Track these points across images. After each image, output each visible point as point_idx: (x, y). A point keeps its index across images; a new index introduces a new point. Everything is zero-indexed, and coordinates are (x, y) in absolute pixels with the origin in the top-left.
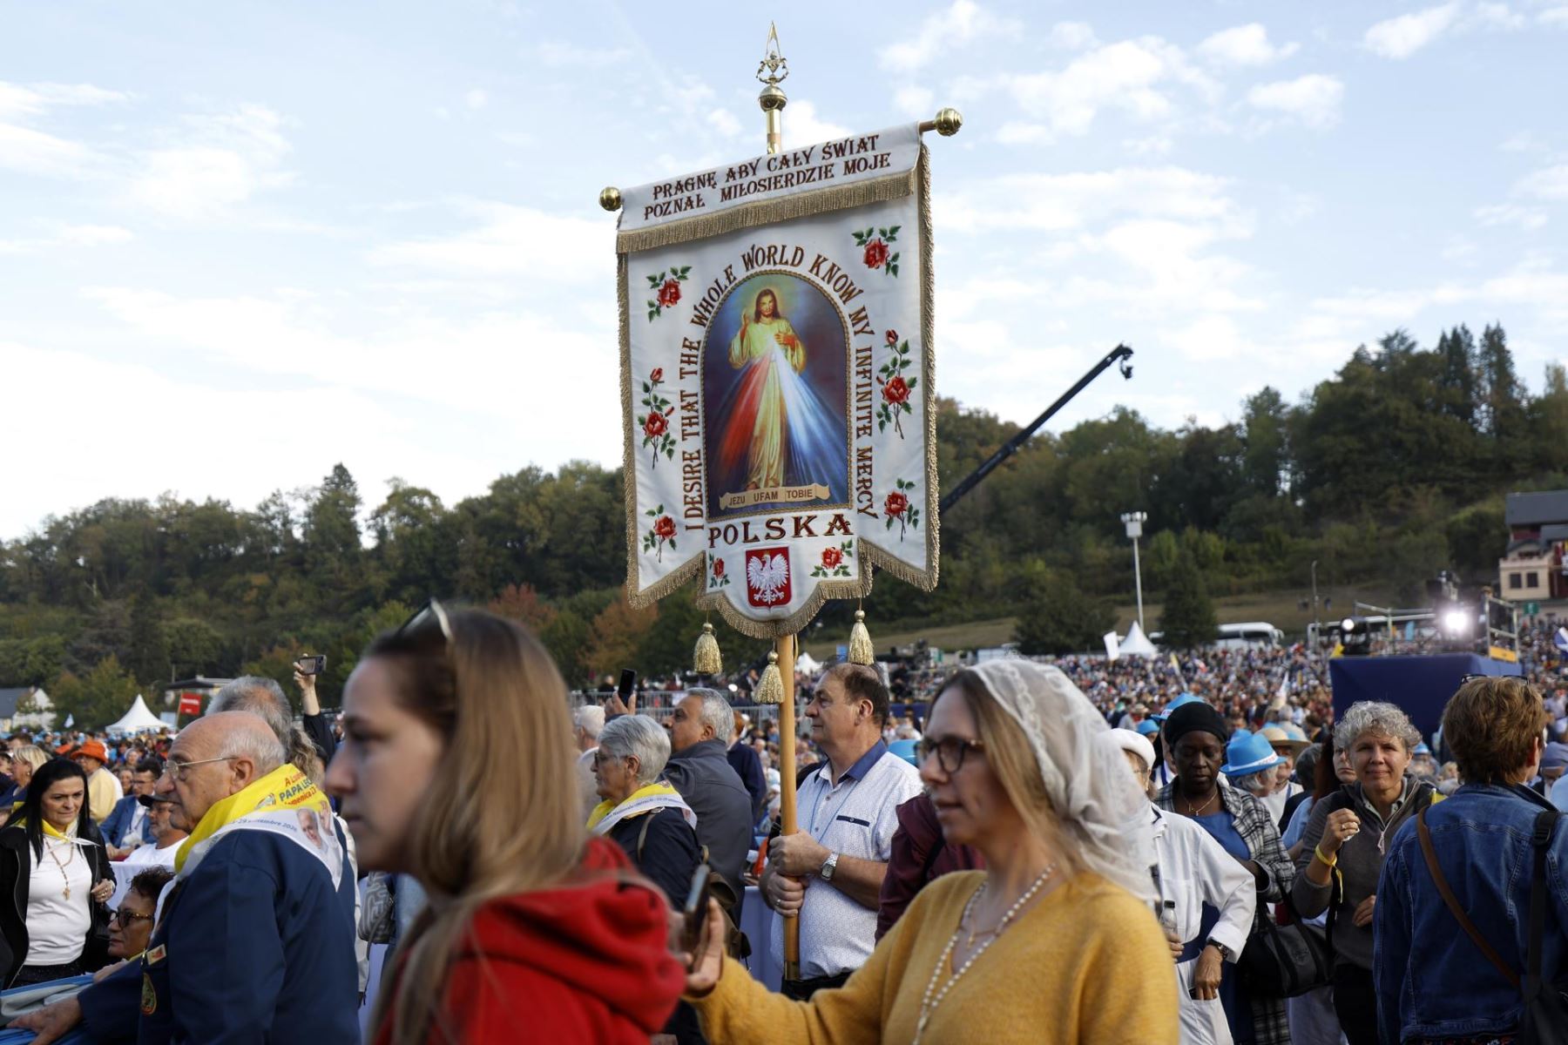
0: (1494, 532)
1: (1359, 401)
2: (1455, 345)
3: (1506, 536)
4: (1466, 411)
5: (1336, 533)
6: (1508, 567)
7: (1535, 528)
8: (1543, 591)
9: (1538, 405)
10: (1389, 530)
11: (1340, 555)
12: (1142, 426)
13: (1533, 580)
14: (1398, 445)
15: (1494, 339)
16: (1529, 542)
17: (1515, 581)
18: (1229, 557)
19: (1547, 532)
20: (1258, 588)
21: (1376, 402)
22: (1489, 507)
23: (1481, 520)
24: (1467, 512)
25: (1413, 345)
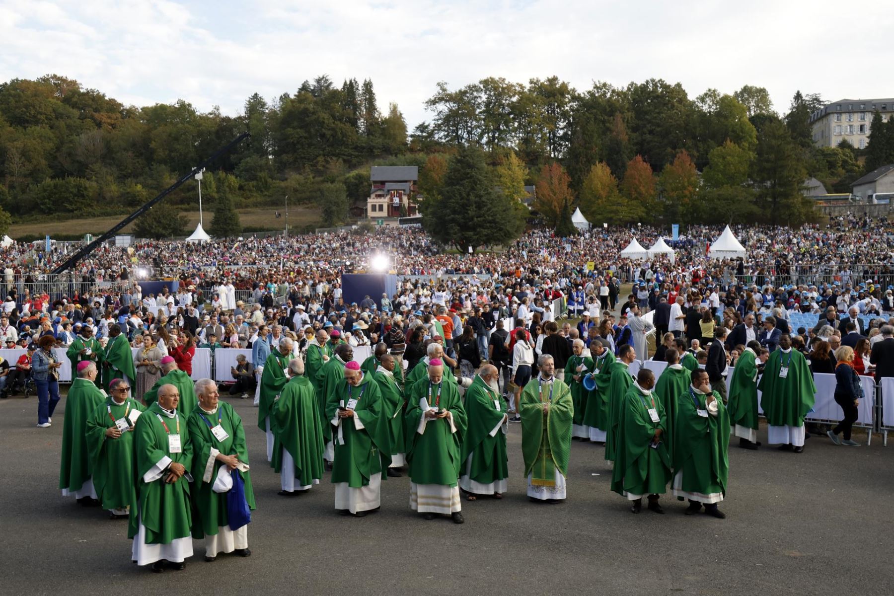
0: (365, 184)
1: (305, 112)
2: (350, 87)
3: (371, 185)
4: (354, 123)
5: (294, 179)
6: (372, 201)
7: (383, 183)
8: (384, 213)
9: (385, 121)
10: (319, 179)
11: (296, 190)
12: (193, 112)
13: (381, 208)
14: (323, 136)
15: (368, 86)
16: (380, 190)
17: (374, 208)
18: (241, 188)
19: (388, 186)
20: (256, 205)
21: (314, 113)
22: (362, 171)
23: (359, 177)
24: (354, 173)
25: (331, 83)
